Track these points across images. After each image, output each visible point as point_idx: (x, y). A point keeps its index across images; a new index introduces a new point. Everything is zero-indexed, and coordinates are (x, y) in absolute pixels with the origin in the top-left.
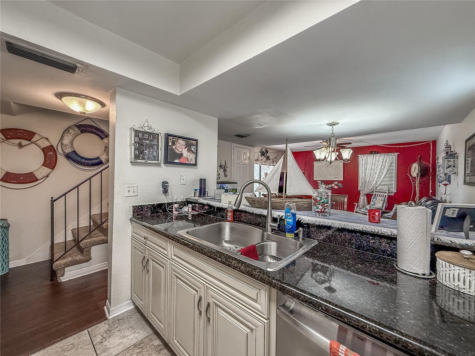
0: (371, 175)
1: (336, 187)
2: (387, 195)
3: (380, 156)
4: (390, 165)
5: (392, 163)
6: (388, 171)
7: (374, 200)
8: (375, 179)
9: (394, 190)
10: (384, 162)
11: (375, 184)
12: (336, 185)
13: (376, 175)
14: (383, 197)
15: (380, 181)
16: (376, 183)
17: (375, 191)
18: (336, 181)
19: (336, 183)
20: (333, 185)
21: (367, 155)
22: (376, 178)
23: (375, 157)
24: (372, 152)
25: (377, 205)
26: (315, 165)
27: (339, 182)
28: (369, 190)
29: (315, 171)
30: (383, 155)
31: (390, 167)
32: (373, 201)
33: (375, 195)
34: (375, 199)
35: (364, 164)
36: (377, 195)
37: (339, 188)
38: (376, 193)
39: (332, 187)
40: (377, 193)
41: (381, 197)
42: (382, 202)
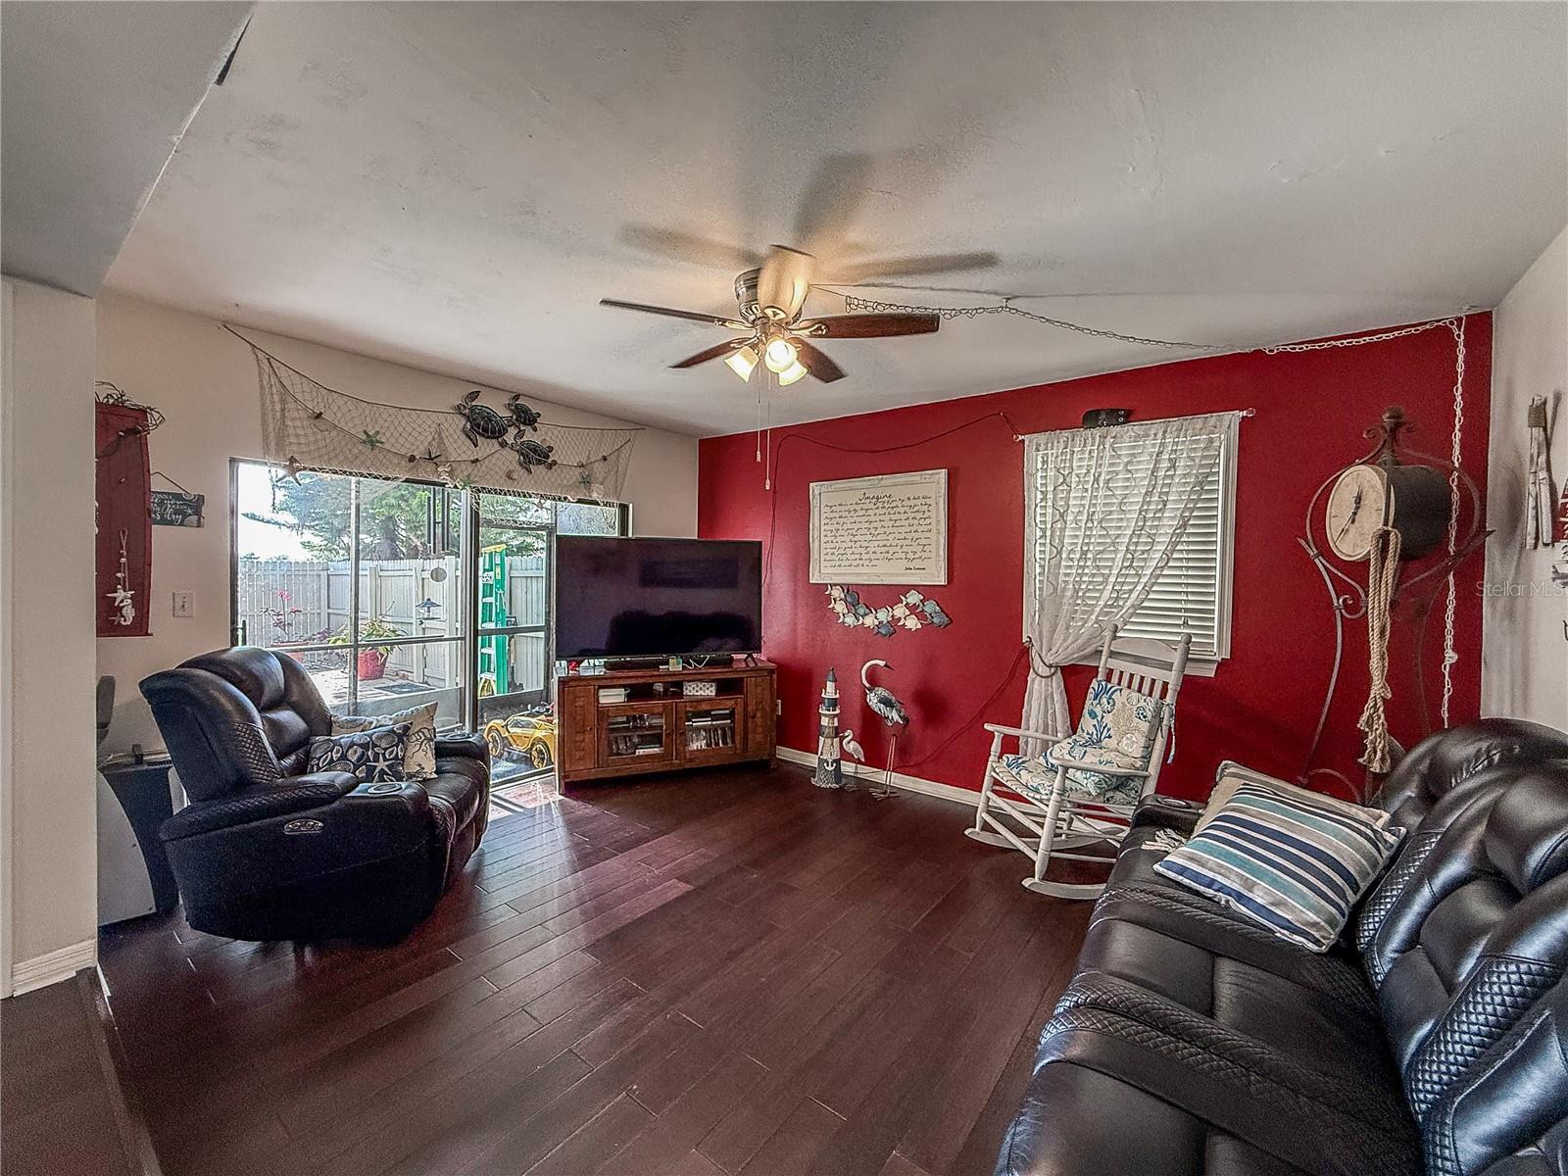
0: (1090, 555)
1: (912, 623)
2: (1173, 678)
3: (1138, 437)
4: (1192, 492)
5: (1208, 475)
6: (1185, 525)
7: (1098, 710)
8: (1112, 579)
9: (1216, 644)
10: (1162, 473)
11: (1112, 606)
12: (912, 609)
13: (1116, 551)
14: (1150, 695)
15: (1139, 588)
16: (1117, 599)
17: (1107, 650)
18: (915, 587)
19: (914, 598)
20: (900, 611)
21: (1066, 434)
22: (1115, 572)
23: (1109, 440)
24: (1098, 412)
25: (1115, 744)
26: (814, 502)
27: (927, 592)
28: (1075, 645)
29: (816, 534)
30: (1156, 426)
31: (1196, 501)
32: (1093, 715)
33: (1108, 679)
34: (1104, 700)
35: (1050, 488)
36: (1115, 679)
37: (927, 630)
38: (1113, 663)
39: (895, 620)
40: (1117, 665)
41: (1139, 691)
42: (1145, 726)
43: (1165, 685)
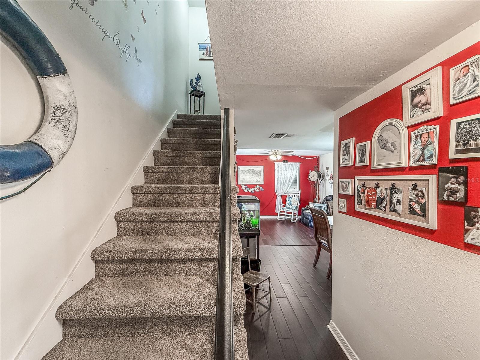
0: (284, 180)
1: (258, 191)
3: (290, 165)
4: (295, 172)
5: (297, 170)
6: (295, 176)
7: (290, 200)
10: (292, 169)
12: (258, 188)
13: (288, 179)
14: (296, 197)
15: (291, 184)
16: (288, 186)
17: (288, 193)
18: (258, 185)
19: (258, 186)
20: (255, 189)
21: (281, 163)
22: (287, 182)
25: (293, 204)
26: (239, 170)
27: (260, 185)
29: (239, 175)
30: (291, 163)
33: (289, 196)
37: (261, 191)
38: (289, 194)
39: (255, 190)
40: (290, 194)
41: (294, 197)
42: (297, 201)
43: (298, 196)
